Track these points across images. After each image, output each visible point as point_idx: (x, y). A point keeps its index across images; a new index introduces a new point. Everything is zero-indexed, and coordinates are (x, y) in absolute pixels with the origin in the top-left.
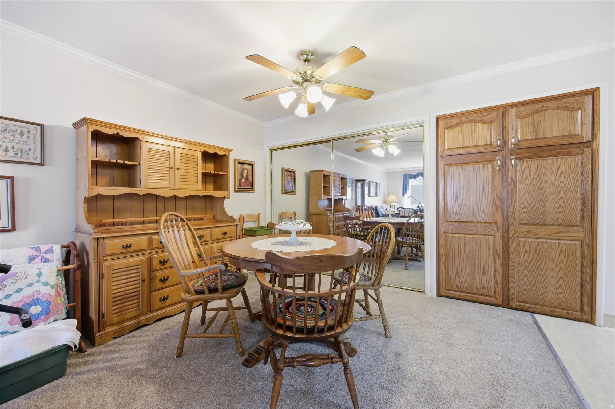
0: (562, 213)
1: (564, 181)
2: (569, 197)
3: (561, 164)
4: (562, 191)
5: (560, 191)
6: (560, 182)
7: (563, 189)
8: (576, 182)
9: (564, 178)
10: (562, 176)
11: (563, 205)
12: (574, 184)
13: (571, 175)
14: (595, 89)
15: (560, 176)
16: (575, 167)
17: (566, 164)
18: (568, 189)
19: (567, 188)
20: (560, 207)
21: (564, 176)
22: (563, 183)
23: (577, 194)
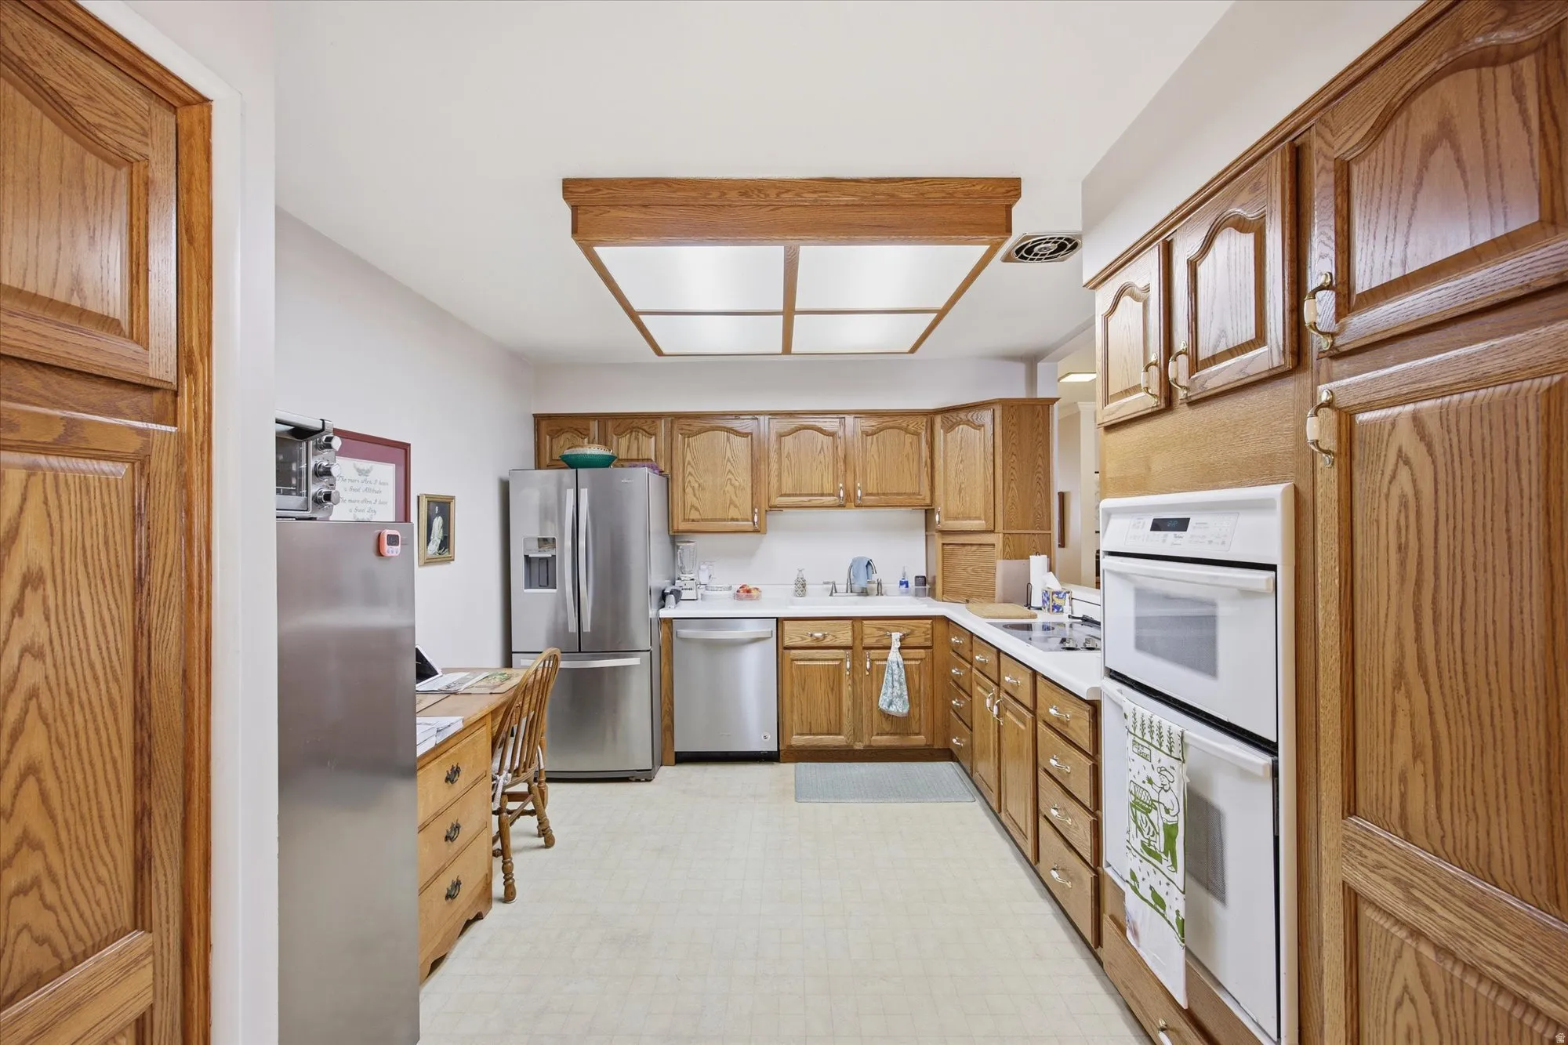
0: (33, 895)
1: (43, 638)
2: (79, 752)
3: (21, 509)
4: (32, 716)
5: (21, 722)
6: (17, 655)
7: (40, 707)
8: (112, 645)
9: (47, 619)
10: (32, 600)
11: (41, 830)
12: (105, 654)
13: (85, 598)
14: (189, 96)
15: (18, 609)
16: (106, 543)
17: (55, 516)
18: (71, 702)
19: (63, 692)
20: (25, 849)
21: (45, 599)
22: (39, 655)
23: (120, 721)
